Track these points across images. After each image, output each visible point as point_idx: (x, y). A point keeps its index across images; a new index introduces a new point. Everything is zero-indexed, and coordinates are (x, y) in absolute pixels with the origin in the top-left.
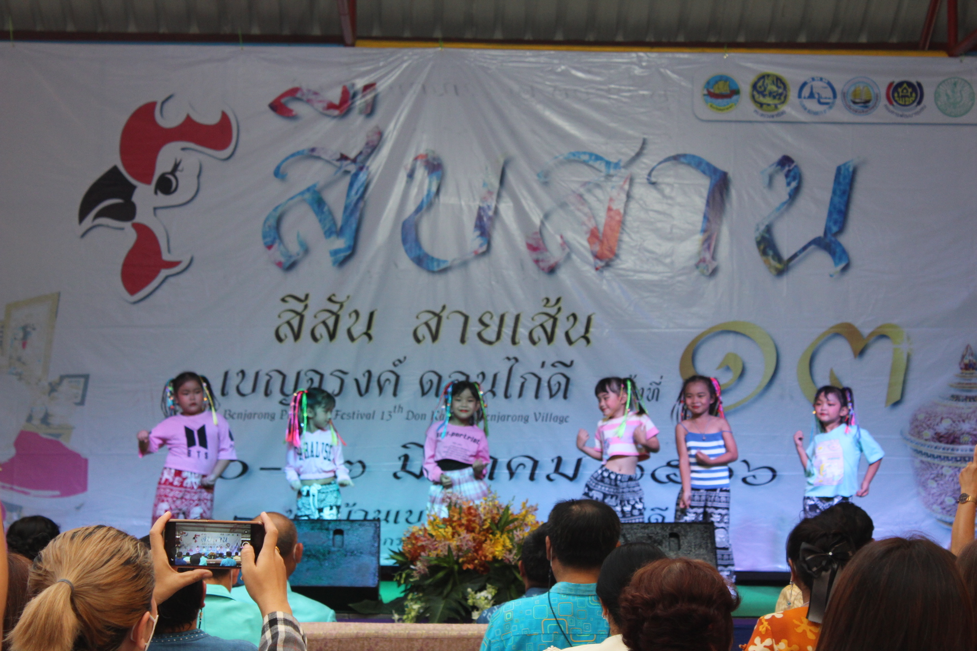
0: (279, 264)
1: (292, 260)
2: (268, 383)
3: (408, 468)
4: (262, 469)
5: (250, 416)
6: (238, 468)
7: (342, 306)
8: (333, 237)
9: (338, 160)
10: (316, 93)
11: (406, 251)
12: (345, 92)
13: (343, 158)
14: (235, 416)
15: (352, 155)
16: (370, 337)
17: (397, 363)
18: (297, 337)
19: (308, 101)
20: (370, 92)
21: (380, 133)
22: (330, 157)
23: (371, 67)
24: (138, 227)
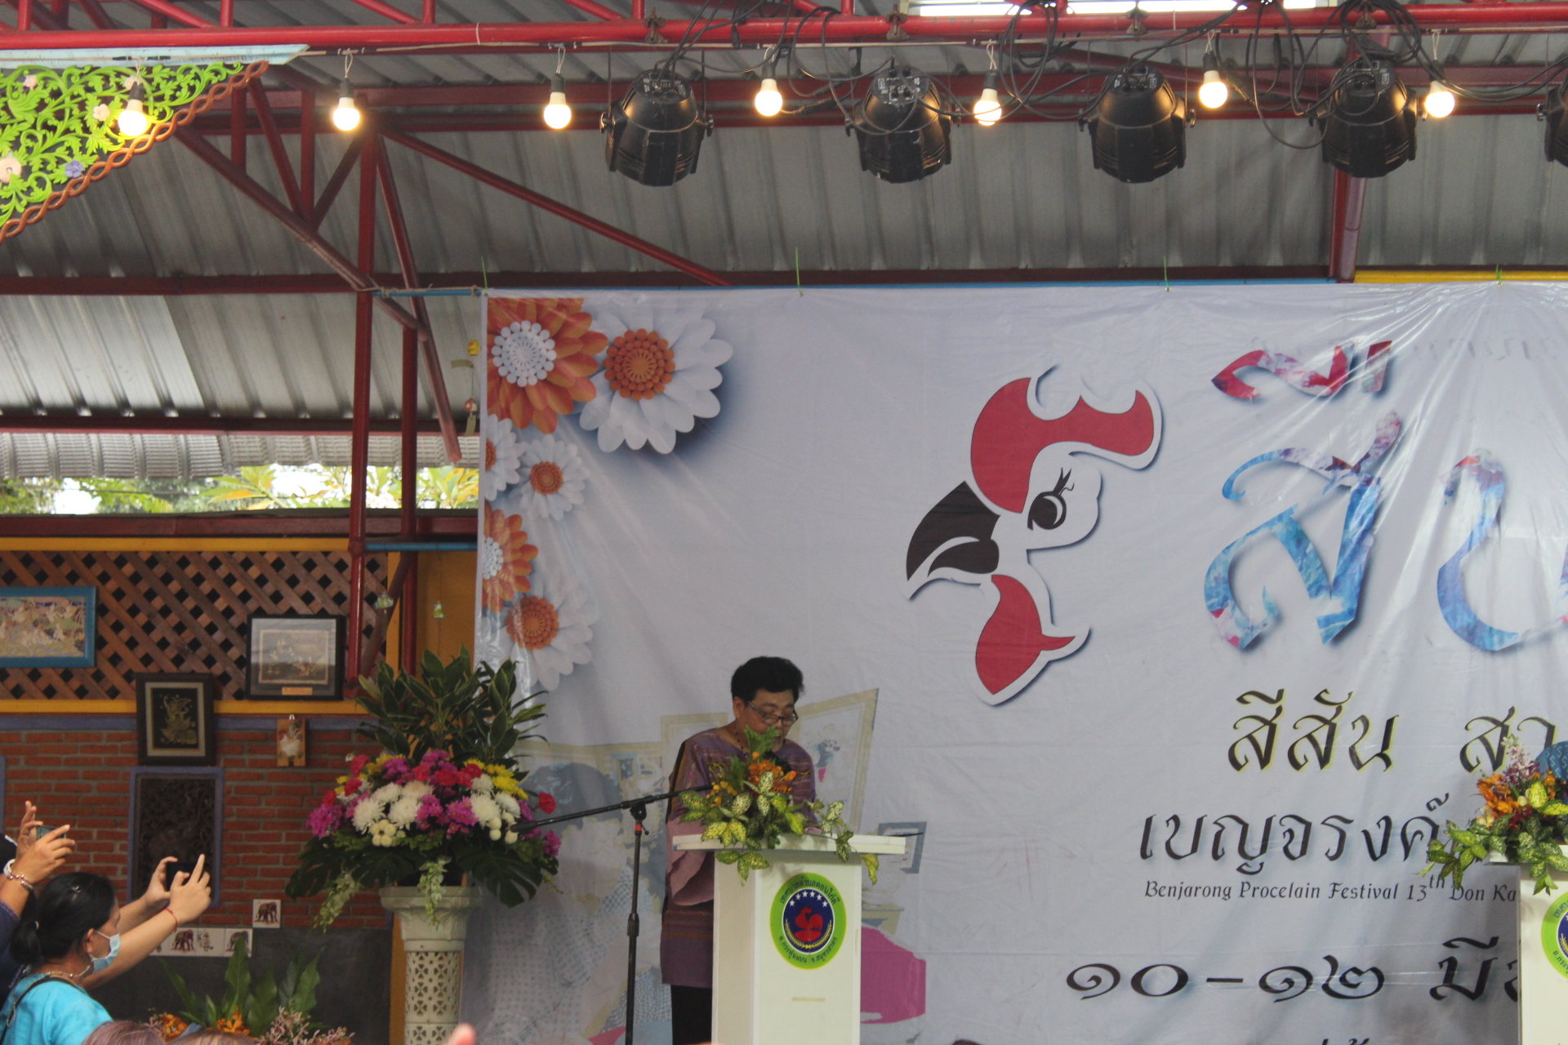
0: (1234, 641)
1: (1255, 634)
2: (1218, 836)
3: (1455, 981)
4: (1209, 980)
5: (1189, 892)
6: (1173, 979)
7: (1339, 710)
8: (1324, 595)
9: (1329, 469)
10: (1291, 360)
11: (1446, 618)
12: (1340, 359)
13: (1338, 464)
14: (1165, 892)
15: (1353, 461)
16: (1388, 762)
17: (1433, 804)
18: (1264, 761)
19: (1278, 373)
20: (1381, 356)
21: (1399, 424)
22: (1317, 463)
23: (1383, 315)
24: (1002, 582)
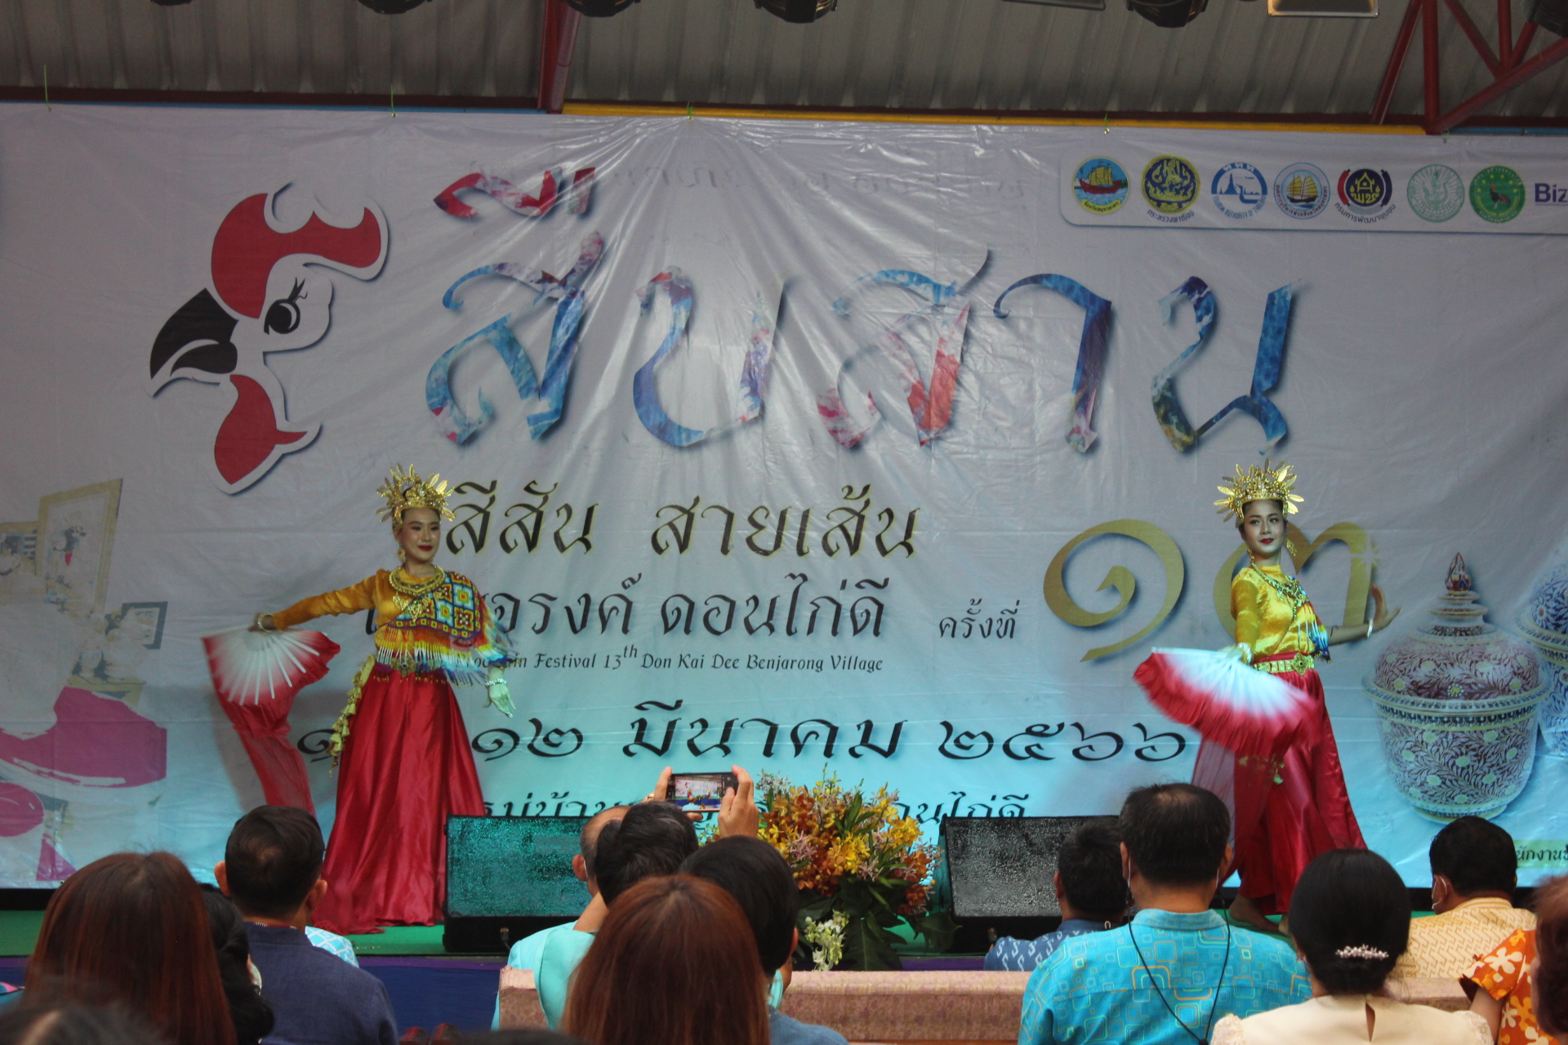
0: (452, 437)
1: (472, 430)
3: (645, 740)
7: (546, 499)
8: (533, 397)
9: (539, 282)
10: (505, 183)
11: (641, 418)
12: (549, 183)
13: (547, 278)
15: (560, 275)
16: (588, 545)
17: (628, 583)
18: (479, 545)
19: (494, 194)
20: (586, 181)
21: (601, 243)
22: (528, 277)
23: (588, 144)
24: (240, 381)
